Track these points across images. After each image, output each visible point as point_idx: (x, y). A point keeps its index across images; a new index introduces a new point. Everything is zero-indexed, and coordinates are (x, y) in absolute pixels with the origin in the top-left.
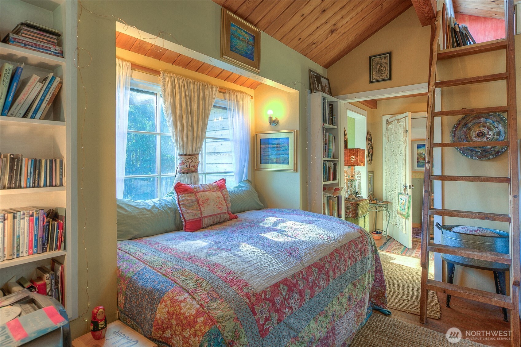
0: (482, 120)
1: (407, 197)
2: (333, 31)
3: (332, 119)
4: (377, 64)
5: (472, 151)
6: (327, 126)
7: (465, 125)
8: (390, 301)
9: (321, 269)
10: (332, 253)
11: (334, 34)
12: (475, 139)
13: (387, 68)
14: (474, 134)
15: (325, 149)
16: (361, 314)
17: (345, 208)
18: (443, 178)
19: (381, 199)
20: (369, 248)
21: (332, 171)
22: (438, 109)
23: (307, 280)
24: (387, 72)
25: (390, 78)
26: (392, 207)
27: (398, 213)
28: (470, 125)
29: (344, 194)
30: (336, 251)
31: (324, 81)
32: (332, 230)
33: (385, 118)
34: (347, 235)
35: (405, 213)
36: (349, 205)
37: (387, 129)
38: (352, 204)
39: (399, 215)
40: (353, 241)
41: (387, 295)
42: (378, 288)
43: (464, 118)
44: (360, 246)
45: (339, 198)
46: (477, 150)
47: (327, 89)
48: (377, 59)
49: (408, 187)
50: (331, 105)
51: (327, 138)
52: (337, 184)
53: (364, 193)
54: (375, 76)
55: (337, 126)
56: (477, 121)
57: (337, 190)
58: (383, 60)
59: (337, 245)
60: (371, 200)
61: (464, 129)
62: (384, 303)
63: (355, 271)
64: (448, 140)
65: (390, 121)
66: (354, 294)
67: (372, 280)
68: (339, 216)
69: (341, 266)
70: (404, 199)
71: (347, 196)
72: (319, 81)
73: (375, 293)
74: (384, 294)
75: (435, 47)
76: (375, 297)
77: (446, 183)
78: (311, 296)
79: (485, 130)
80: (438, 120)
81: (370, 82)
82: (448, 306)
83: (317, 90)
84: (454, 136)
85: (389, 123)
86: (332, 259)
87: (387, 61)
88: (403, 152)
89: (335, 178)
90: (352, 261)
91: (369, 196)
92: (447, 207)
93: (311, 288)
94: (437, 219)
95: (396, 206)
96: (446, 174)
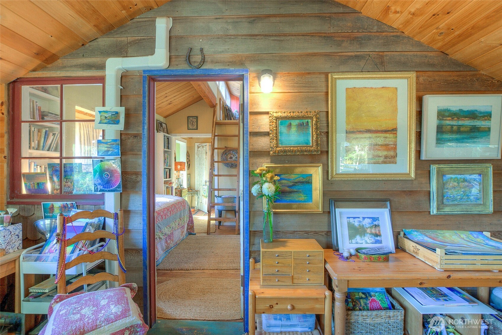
0: (231, 152)
1: (207, 186)
2: (170, 104)
3: (168, 146)
4: (191, 121)
5: (228, 164)
6: (166, 150)
7: (226, 154)
8: (196, 231)
9: (168, 210)
10: (172, 205)
11: (170, 105)
12: (229, 160)
13: (196, 124)
14: (229, 157)
15: (165, 162)
16: (183, 232)
17: (175, 193)
18: (218, 176)
19: (194, 189)
20: (187, 206)
21: (168, 173)
22: (216, 146)
23: (164, 212)
24: (196, 126)
25: (197, 129)
26: (200, 193)
27: (203, 196)
28: (227, 153)
29: (175, 186)
30: (173, 204)
31: (164, 125)
32: (171, 198)
33: (196, 144)
34: (177, 200)
35: (205, 195)
36: (177, 191)
37: (197, 151)
38: (178, 191)
39: (203, 197)
40: (180, 202)
41: (194, 227)
42: (190, 225)
43: (225, 151)
44: (183, 204)
45: (172, 187)
46: (230, 164)
47: (165, 130)
48: (191, 118)
49: (207, 182)
50: (168, 139)
51: (166, 157)
52: (171, 180)
53: (185, 185)
54: (190, 127)
55: (171, 150)
56: (229, 152)
57: (171, 183)
58: (194, 120)
59: (173, 203)
60: (188, 190)
61: (225, 155)
62: (193, 231)
63: (181, 214)
64: (220, 160)
65: (199, 146)
66: (181, 223)
67: (188, 220)
68: (172, 194)
69: (175, 210)
70: (205, 188)
71: (176, 187)
72: (161, 126)
73: (189, 227)
74: (193, 226)
75: (215, 120)
76: (189, 229)
77: (219, 177)
78: (165, 218)
79: (232, 156)
80: (216, 151)
81: (188, 129)
82: (219, 228)
83: (160, 131)
84: (222, 158)
85: (198, 147)
86: (172, 207)
87: (196, 120)
88: (205, 164)
89: (170, 177)
90: (180, 210)
91: (188, 188)
92: (220, 188)
93: (165, 215)
94: (216, 193)
95: (202, 193)
96: (219, 174)
